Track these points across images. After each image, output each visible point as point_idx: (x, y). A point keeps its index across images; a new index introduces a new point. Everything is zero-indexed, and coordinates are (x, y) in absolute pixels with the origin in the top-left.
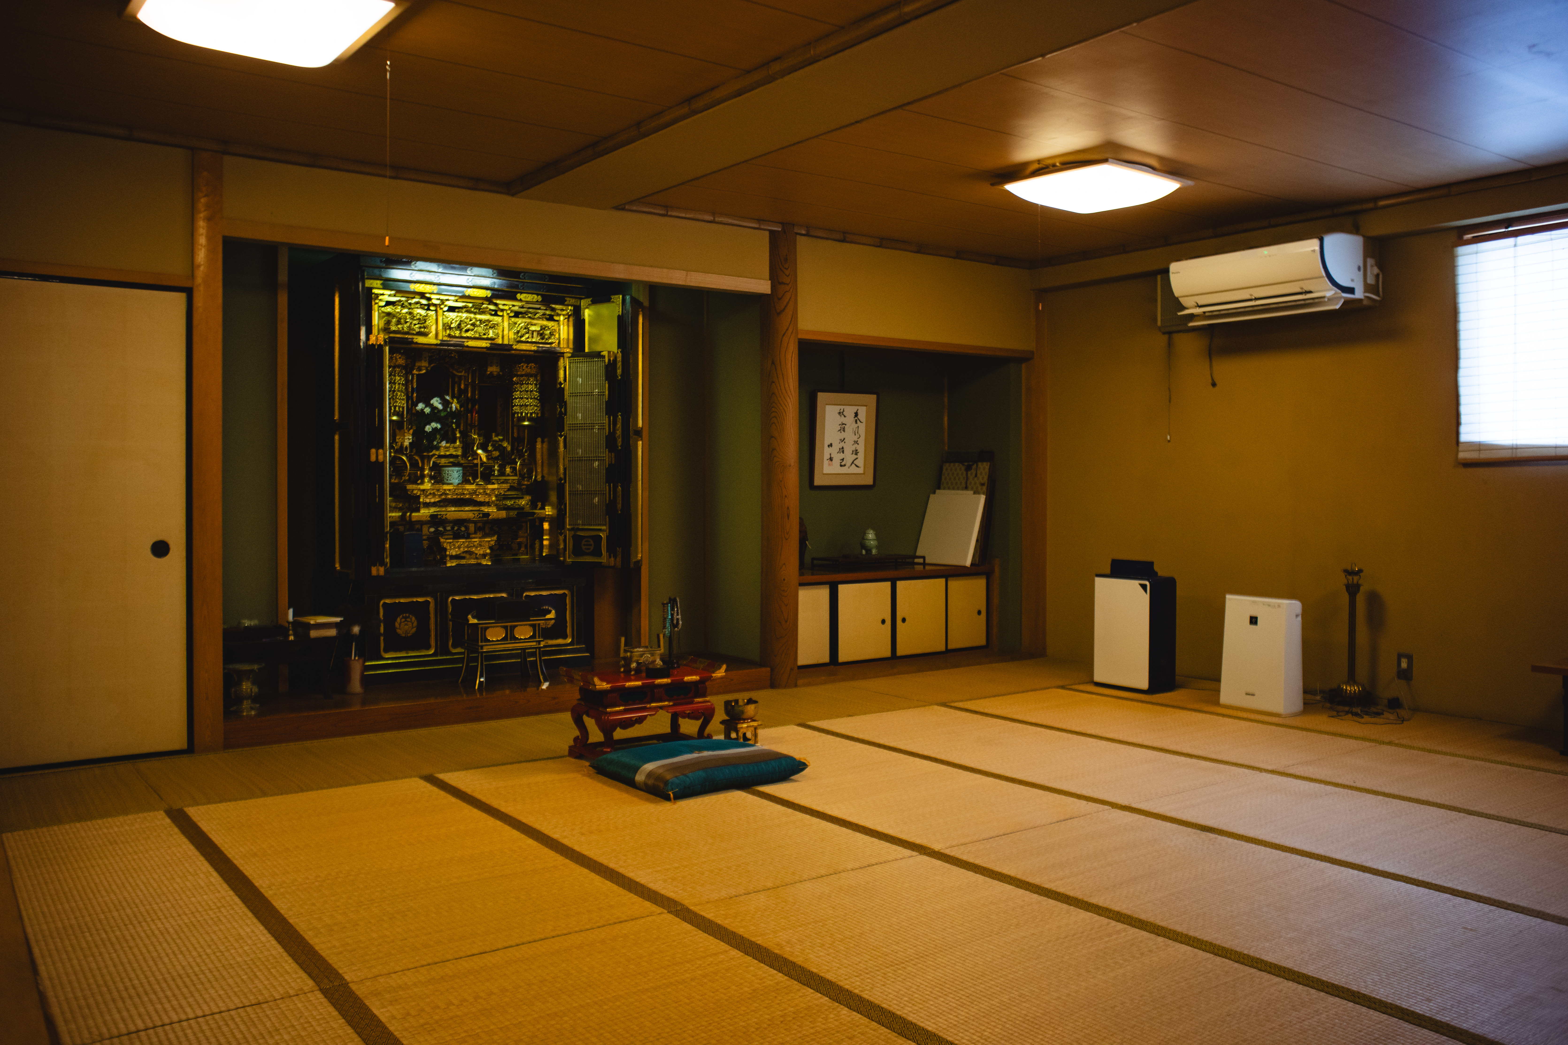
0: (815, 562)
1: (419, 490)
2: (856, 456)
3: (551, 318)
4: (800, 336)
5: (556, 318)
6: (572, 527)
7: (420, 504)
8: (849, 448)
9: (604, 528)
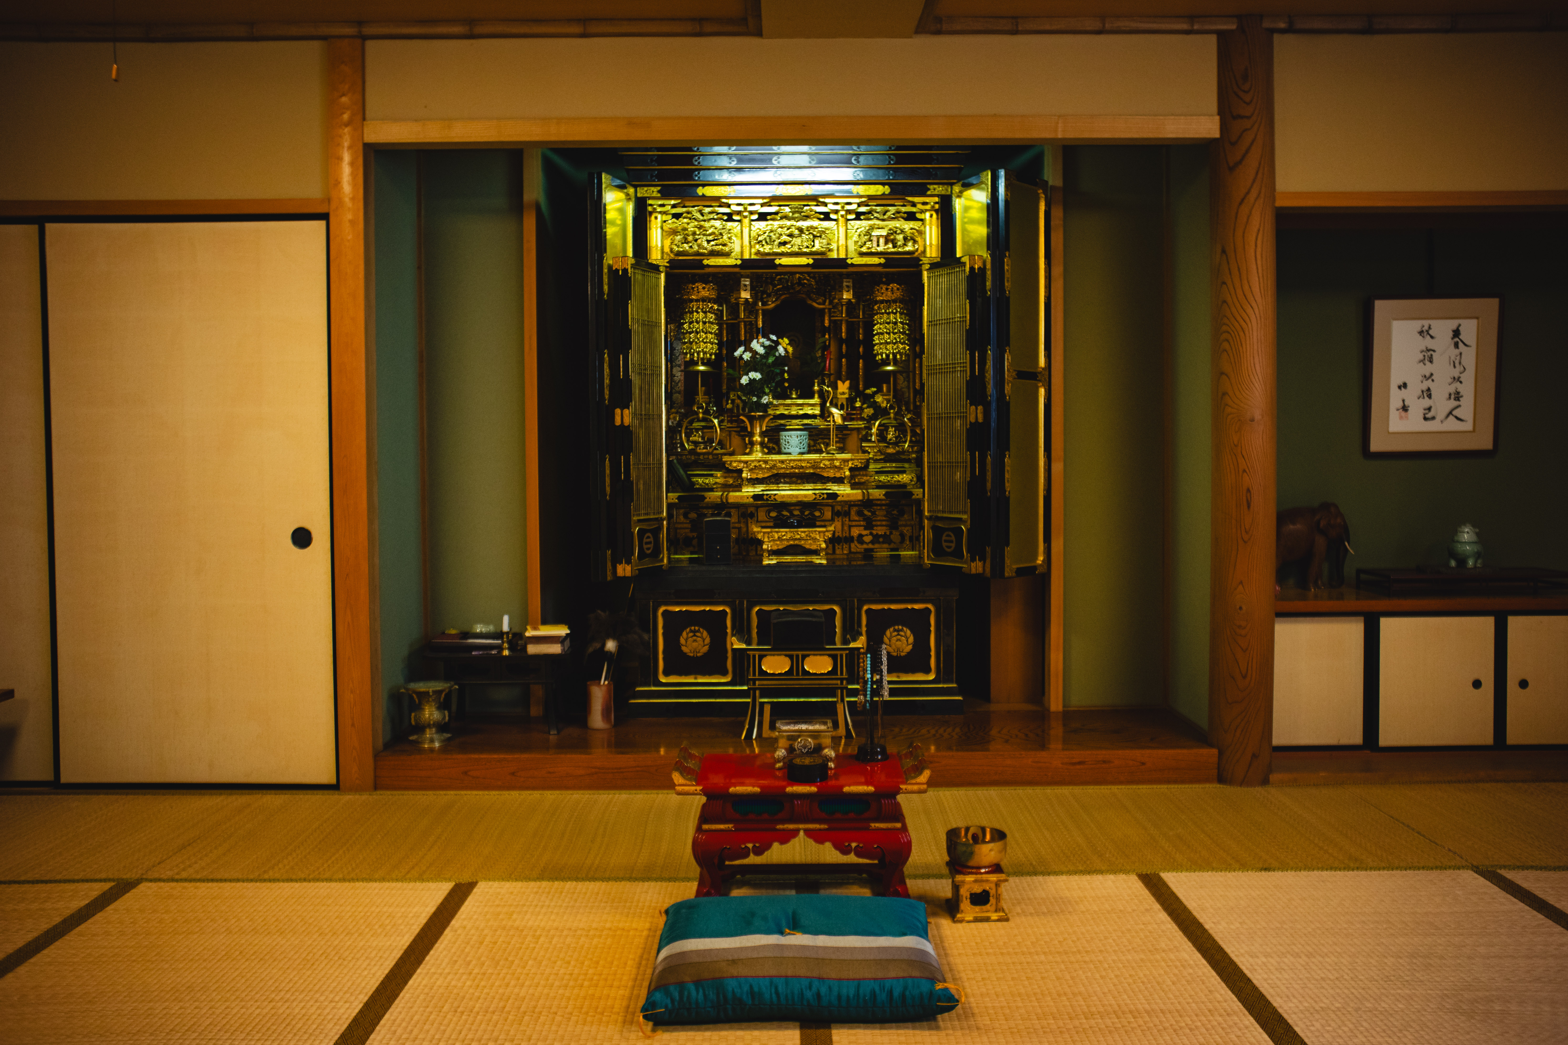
0: (1363, 576)
1: (740, 461)
2: (1456, 403)
3: (911, 217)
4: (1279, 203)
5: (918, 216)
6: (932, 514)
7: (743, 481)
8: (1441, 389)
9: (965, 517)
